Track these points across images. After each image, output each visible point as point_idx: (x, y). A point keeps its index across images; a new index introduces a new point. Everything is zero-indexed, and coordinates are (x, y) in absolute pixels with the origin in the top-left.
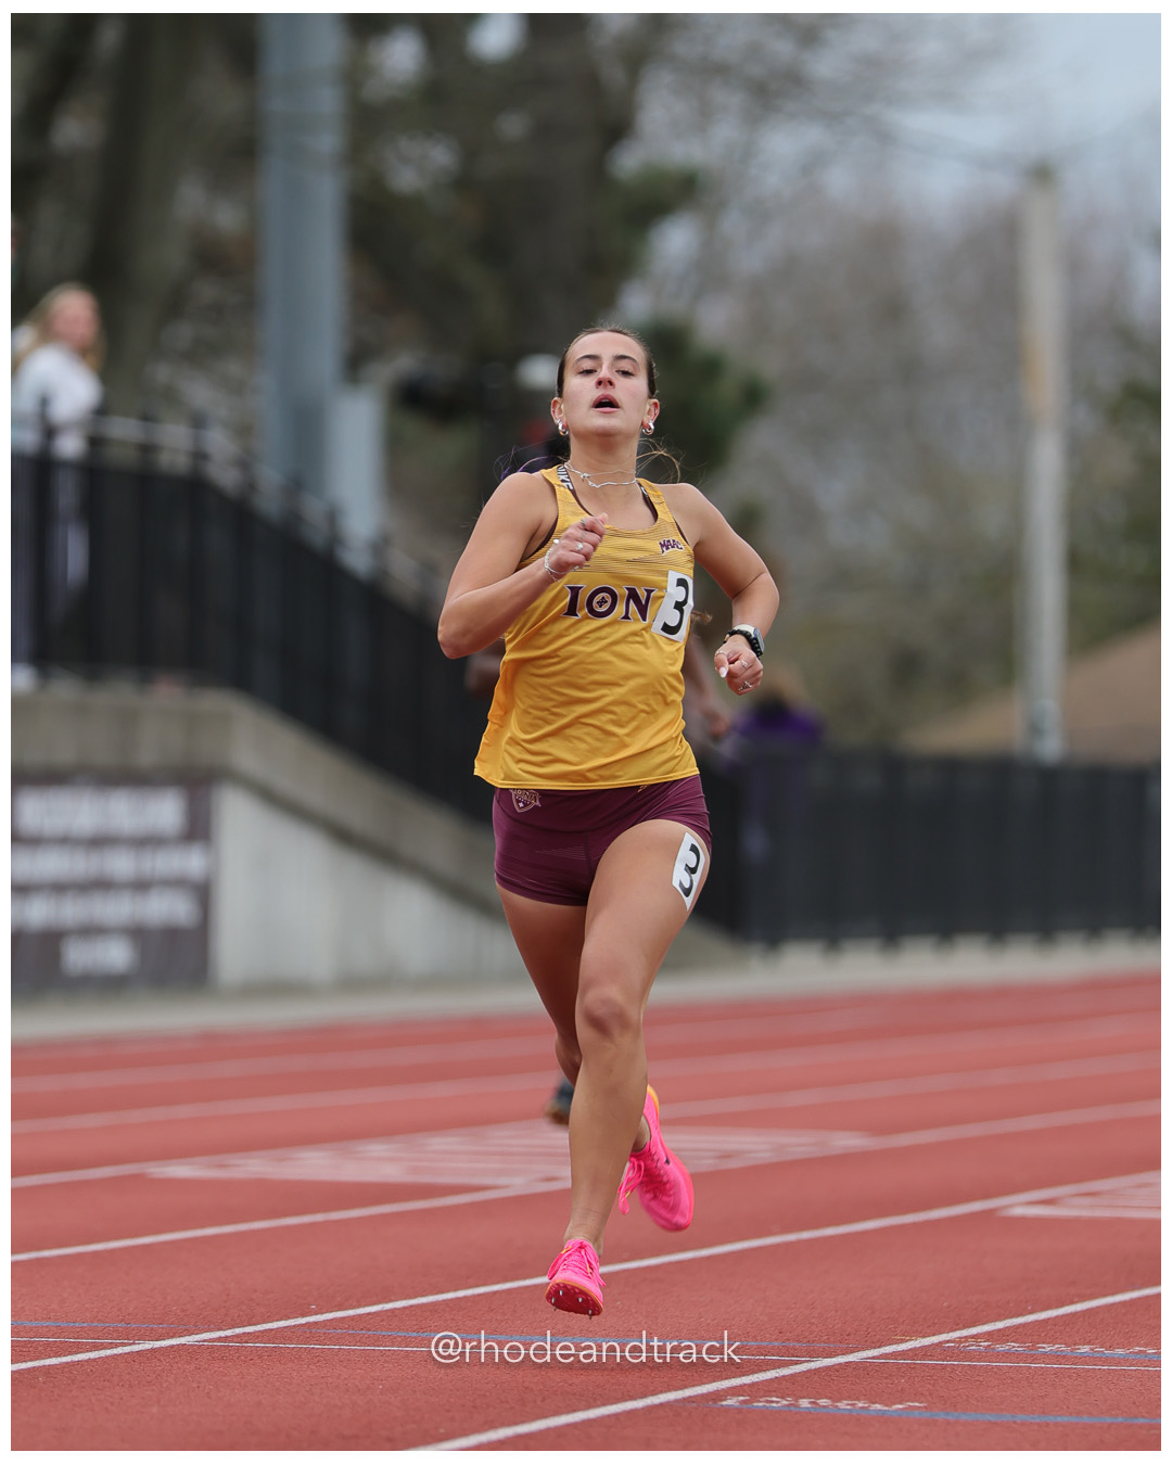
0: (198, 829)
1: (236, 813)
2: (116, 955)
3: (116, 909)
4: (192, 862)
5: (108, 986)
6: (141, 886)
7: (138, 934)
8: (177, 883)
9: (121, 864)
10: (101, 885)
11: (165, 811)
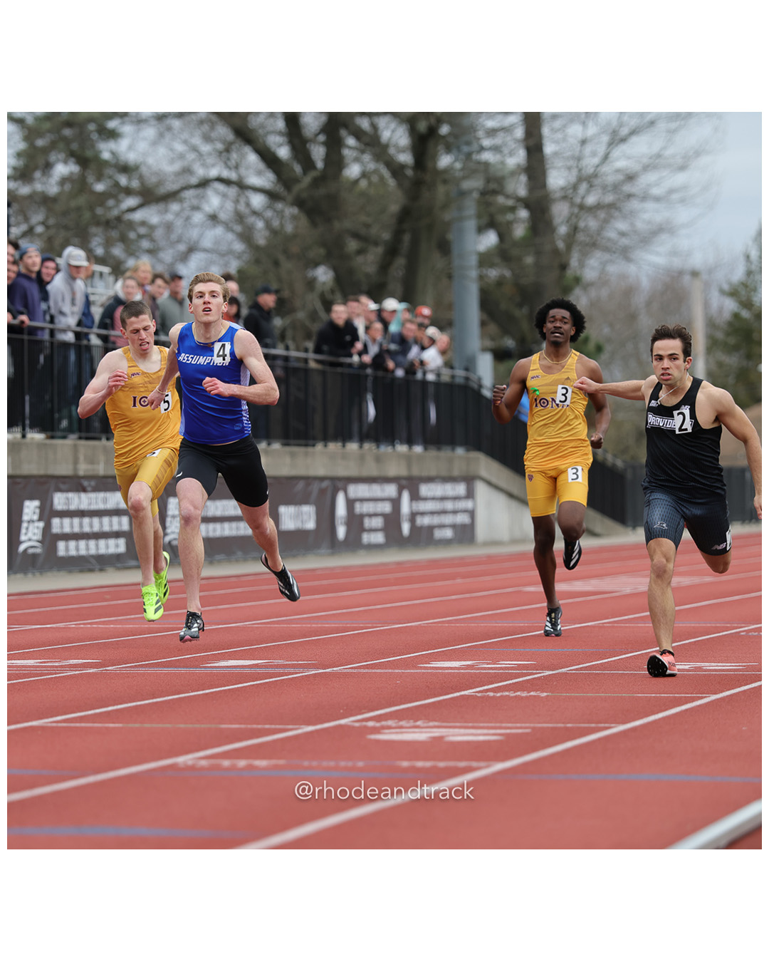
0: (470, 495)
1: (481, 488)
2: (448, 533)
3: (448, 519)
4: (469, 504)
5: (446, 543)
6: (455, 512)
7: (454, 526)
8: (465, 511)
9: (449, 505)
10: (444, 512)
11: (461, 489)
